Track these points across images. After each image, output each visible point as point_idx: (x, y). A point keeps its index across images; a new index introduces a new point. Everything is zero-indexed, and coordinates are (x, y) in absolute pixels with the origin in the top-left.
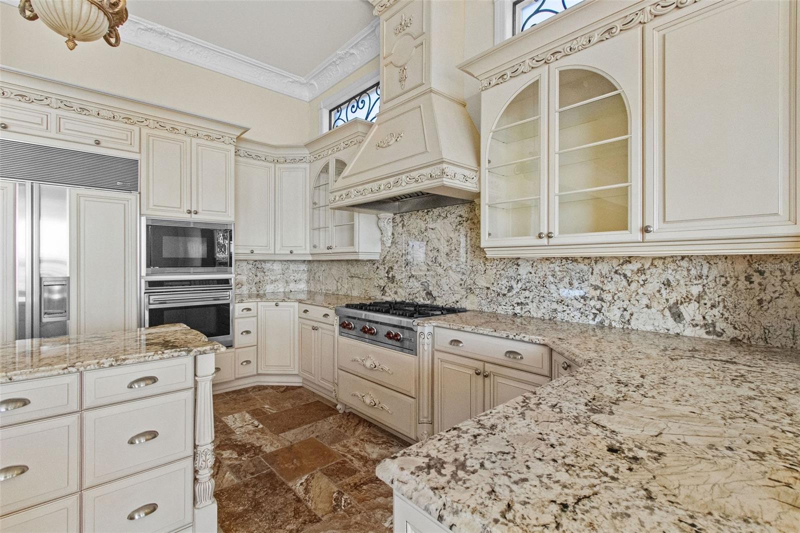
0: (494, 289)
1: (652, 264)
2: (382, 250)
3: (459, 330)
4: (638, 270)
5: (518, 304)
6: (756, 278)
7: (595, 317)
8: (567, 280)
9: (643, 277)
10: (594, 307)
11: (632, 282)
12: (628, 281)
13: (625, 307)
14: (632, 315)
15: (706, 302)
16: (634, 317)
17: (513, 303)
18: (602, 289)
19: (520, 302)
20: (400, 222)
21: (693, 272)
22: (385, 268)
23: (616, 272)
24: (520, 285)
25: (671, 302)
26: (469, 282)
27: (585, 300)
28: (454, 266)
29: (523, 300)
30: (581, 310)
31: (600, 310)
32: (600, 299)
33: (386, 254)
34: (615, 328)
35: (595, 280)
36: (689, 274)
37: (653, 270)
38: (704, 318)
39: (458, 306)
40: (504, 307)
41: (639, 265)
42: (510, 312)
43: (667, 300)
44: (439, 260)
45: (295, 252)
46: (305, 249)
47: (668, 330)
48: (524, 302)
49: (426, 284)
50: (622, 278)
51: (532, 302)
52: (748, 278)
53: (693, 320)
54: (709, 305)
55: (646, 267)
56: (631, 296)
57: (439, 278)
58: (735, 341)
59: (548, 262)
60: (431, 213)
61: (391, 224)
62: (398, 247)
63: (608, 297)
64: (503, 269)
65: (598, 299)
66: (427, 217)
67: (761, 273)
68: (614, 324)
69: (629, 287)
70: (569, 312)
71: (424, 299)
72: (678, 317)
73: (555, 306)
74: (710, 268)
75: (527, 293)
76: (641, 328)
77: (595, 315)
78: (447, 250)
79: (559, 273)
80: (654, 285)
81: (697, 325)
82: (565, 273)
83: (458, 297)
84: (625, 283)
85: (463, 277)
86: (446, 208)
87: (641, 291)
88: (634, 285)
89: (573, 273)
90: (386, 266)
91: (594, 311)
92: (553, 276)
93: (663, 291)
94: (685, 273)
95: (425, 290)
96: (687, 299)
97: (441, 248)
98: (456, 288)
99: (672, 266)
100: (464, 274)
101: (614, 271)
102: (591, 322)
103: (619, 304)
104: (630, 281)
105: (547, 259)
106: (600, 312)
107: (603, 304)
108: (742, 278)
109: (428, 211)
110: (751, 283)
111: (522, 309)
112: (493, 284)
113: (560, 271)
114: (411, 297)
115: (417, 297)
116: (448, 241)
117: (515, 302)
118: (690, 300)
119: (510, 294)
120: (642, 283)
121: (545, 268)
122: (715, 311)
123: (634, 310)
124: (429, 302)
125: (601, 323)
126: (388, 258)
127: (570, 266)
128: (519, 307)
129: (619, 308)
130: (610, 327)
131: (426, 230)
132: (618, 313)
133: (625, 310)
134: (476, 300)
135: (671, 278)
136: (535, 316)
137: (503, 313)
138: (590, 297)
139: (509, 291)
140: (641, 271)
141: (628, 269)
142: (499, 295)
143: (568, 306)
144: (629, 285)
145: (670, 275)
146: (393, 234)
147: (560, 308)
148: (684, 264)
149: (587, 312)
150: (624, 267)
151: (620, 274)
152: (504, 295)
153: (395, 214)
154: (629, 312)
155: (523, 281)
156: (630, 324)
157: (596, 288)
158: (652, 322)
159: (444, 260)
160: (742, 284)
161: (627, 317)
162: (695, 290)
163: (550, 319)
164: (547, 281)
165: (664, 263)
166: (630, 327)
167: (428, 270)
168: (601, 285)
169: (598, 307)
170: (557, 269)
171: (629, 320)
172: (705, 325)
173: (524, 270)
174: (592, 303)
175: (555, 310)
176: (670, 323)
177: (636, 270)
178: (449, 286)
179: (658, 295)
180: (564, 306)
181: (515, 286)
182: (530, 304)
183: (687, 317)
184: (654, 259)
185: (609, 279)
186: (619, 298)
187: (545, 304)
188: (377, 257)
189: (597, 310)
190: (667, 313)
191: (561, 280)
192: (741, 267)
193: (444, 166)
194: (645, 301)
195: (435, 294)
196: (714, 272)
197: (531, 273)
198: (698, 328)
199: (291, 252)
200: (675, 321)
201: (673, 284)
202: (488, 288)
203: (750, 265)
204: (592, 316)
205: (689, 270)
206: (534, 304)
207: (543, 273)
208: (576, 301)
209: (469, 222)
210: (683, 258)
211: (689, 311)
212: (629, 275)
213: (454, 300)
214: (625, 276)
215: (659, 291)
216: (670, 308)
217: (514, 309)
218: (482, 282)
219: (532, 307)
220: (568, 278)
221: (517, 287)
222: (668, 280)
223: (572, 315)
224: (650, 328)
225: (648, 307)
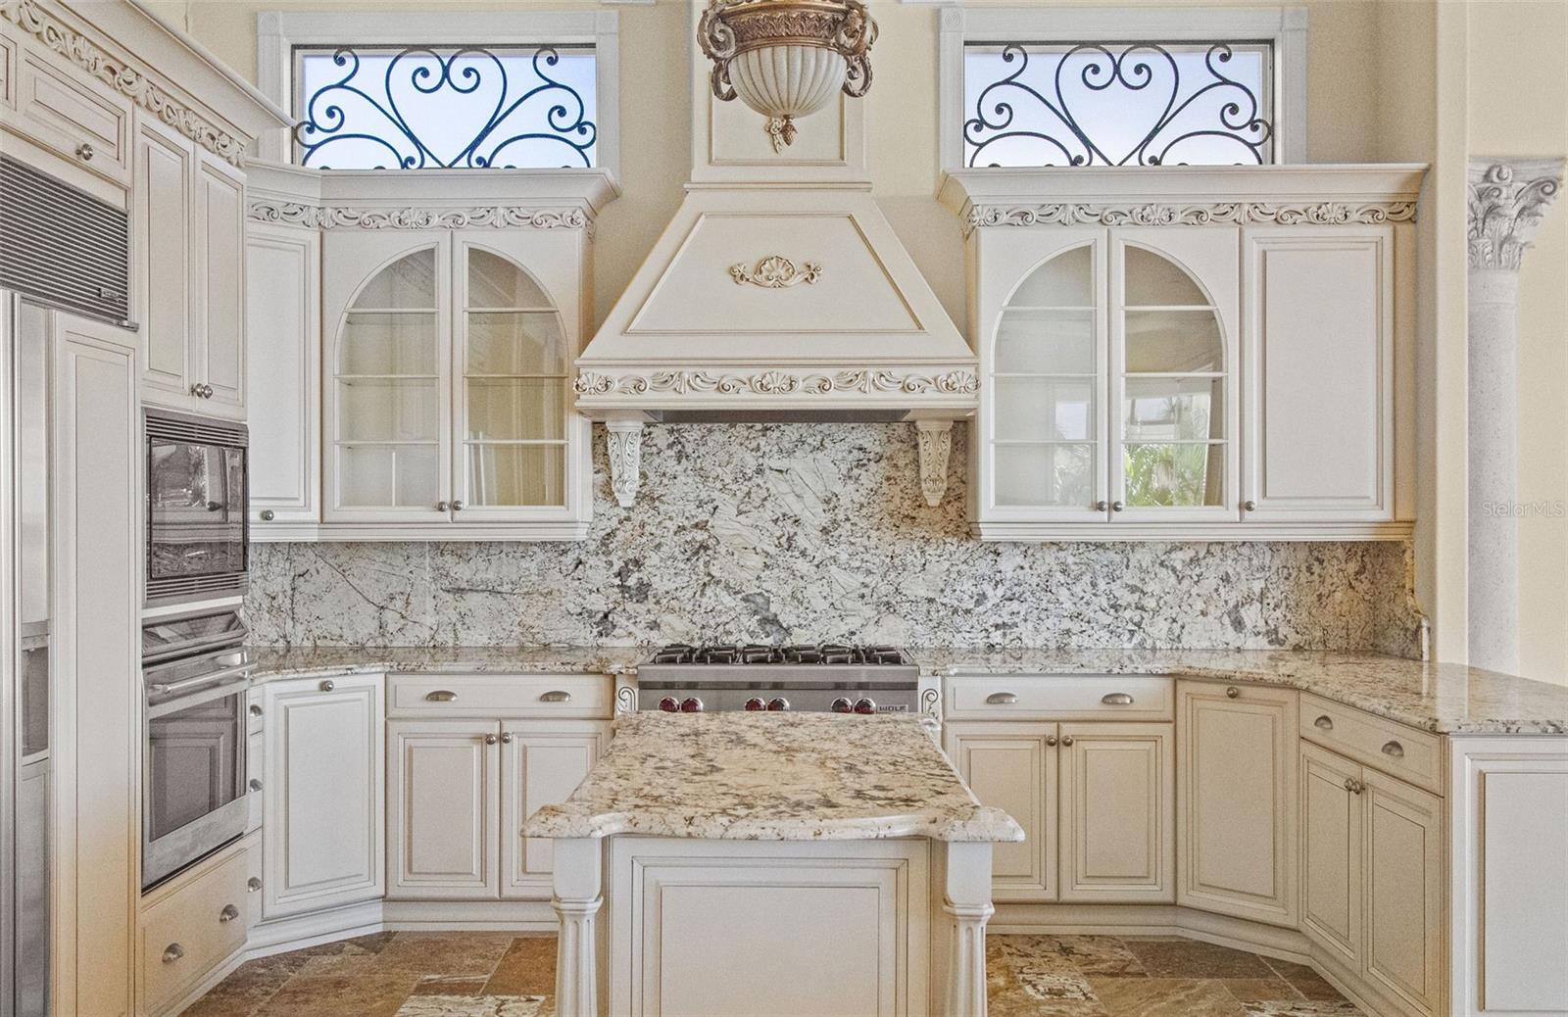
0: (945, 601)
1: (1208, 552)
2: (597, 515)
3: (1011, 674)
4: (1191, 560)
5: (997, 627)
6: (1316, 568)
7: (1133, 635)
8: (1087, 578)
9: (1197, 571)
10: (1131, 620)
11: (1183, 577)
12: (1178, 576)
13: (1174, 616)
14: (1183, 627)
15: (1269, 601)
16: (1185, 631)
17: (986, 626)
18: (1142, 591)
19: (1000, 621)
20: (670, 446)
21: (1255, 562)
22: (611, 564)
23: (1162, 564)
24: (1000, 591)
25: (1231, 604)
26: (884, 589)
27: (1116, 611)
28: (843, 557)
29: (1006, 619)
30: (1111, 627)
31: (1138, 625)
32: (1140, 607)
33: (614, 523)
34: (1160, 649)
35: (1130, 577)
36: (1250, 565)
37: (1210, 560)
38: (1267, 623)
39: (855, 642)
40: (967, 635)
41: (1192, 553)
42: (981, 643)
43: (1226, 602)
44: (801, 541)
45: (278, 516)
46: (307, 505)
47: (1227, 644)
48: (1010, 622)
49: (759, 600)
50: (1170, 572)
51: (1026, 620)
52: (1309, 569)
53: (1255, 627)
54: (1272, 606)
55: (1201, 555)
56: (1182, 599)
57: (802, 583)
58: (1297, 649)
59: (1055, 548)
60: (777, 434)
62: (662, 508)
63: (1150, 603)
64: (965, 562)
65: (1137, 608)
66: (762, 442)
67: (1321, 562)
68: (1158, 644)
69: (1179, 587)
70: (1090, 632)
71: (752, 634)
72: (1238, 624)
73: (1067, 624)
74: (1272, 556)
75: (1015, 606)
76: (1195, 644)
77: (1132, 633)
78: (824, 519)
79: (1073, 567)
80: (1210, 582)
81: (1259, 633)
82: (1084, 567)
83: (853, 623)
84: (1173, 580)
85: (868, 580)
86: (820, 427)
87: (1194, 591)
88: (1186, 582)
89: (1098, 567)
90: (613, 558)
91: (1131, 627)
92: (1063, 572)
93: (1222, 590)
94: (1246, 563)
95: (756, 613)
96: (1248, 600)
97: (805, 516)
98: (849, 604)
99: (1232, 554)
100: (869, 572)
101: (1159, 561)
102: (1127, 645)
103: (1166, 612)
104: (1181, 576)
105: (1052, 544)
106: (1140, 628)
107: (1145, 615)
108: (1304, 569)
109: (767, 429)
110: (1312, 574)
111: (1005, 634)
112: (942, 591)
113: (1076, 563)
114: (709, 633)
115: (728, 633)
116: (827, 502)
117: (991, 622)
118: (1252, 600)
119: (981, 609)
120: (1196, 579)
121: (1050, 558)
122: (1278, 613)
123: (1187, 619)
124: (768, 641)
125: (1142, 644)
126: (620, 535)
127: (1093, 555)
128: (1000, 632)
129: (1166, 619)
130: (1154, 649)
131: (760, 471)
132: (1165, 626)
133: (1174, 621)
134: (903, 626)
135: (1231, 572)
136: (1031, 644)
137: (964, 646)
138: (1124, 604)
139: (978, 603)
140: (1194, 561)
141: (1178, 559)
142: (955, 611)
143: (1089, 622)
144: (1180, 583)
145: (1229, 567)
147: (1075, 627)
148: (1245, 551)
149: (1120, 630)
150: (1173, 555)
151: (1167, 567)
152: (968, 611)
153: (649, 425)
154: (1180, 623)
155: (1007, 584)
156: (1180, 642)
157: (1133, 589)
158: (1208, 635)
159: (817, 542)
160: (1304, 577)
161: (1177, 632)
162: (1257, 586)
163: (1058, 648)
164: (1053, 581)
165: (1222, 549)
166: (1180, 646)
167: (766, 566)
168: (1140, 585)
169: (1137, 619)
170: (1071, 560)
171: (1179, 636)
172: (1268, 632)
173: (1008, 564)
174: (1128, 614)
175: (1068, 632)
176: (1230, 634)
177: (1188, 560)
178: (830, 600)
179: (1215, 595)
180: (1083, 624)
181: (990, 593)
182: (1021, 624)
183: (1248, 623)
184: (1210, 544)
185: (1153, 576)
186: (1166, 602)
187: (1049, 623)
188: (581, 535)
189: (1135, 624)
190: (1226, 620)
191: (1077, 579)
192: (1302, 554)
194: (1199, 605)
195: (787, 619)
196: (1277, 562)
197: (1022, 568)
198: (1261, 636)
200: (1236, 630)
201: (1233, 579)
202: (931, 601)
203: (1311, 551)
204: (1128, 635)
205: (1250, 560)
206: (1030, 625)
207: (1045, 568)
208: (1101, 613)
209: (883, 463)
210: (1244, 544)
211: (1251, 615)
212: (1179, 567)
213: (844, 629)
214: (1174, 570)
215: (1217, 590)
216: (1229, 614)
217: (988, 637)
218: (917, 588)
219: (1025, 630)
220: (1089, 575)
221: (994, 595)
222: (1227, 573)
223: (1096, 637)
224: (1206, 644)
225: (1204, 614)
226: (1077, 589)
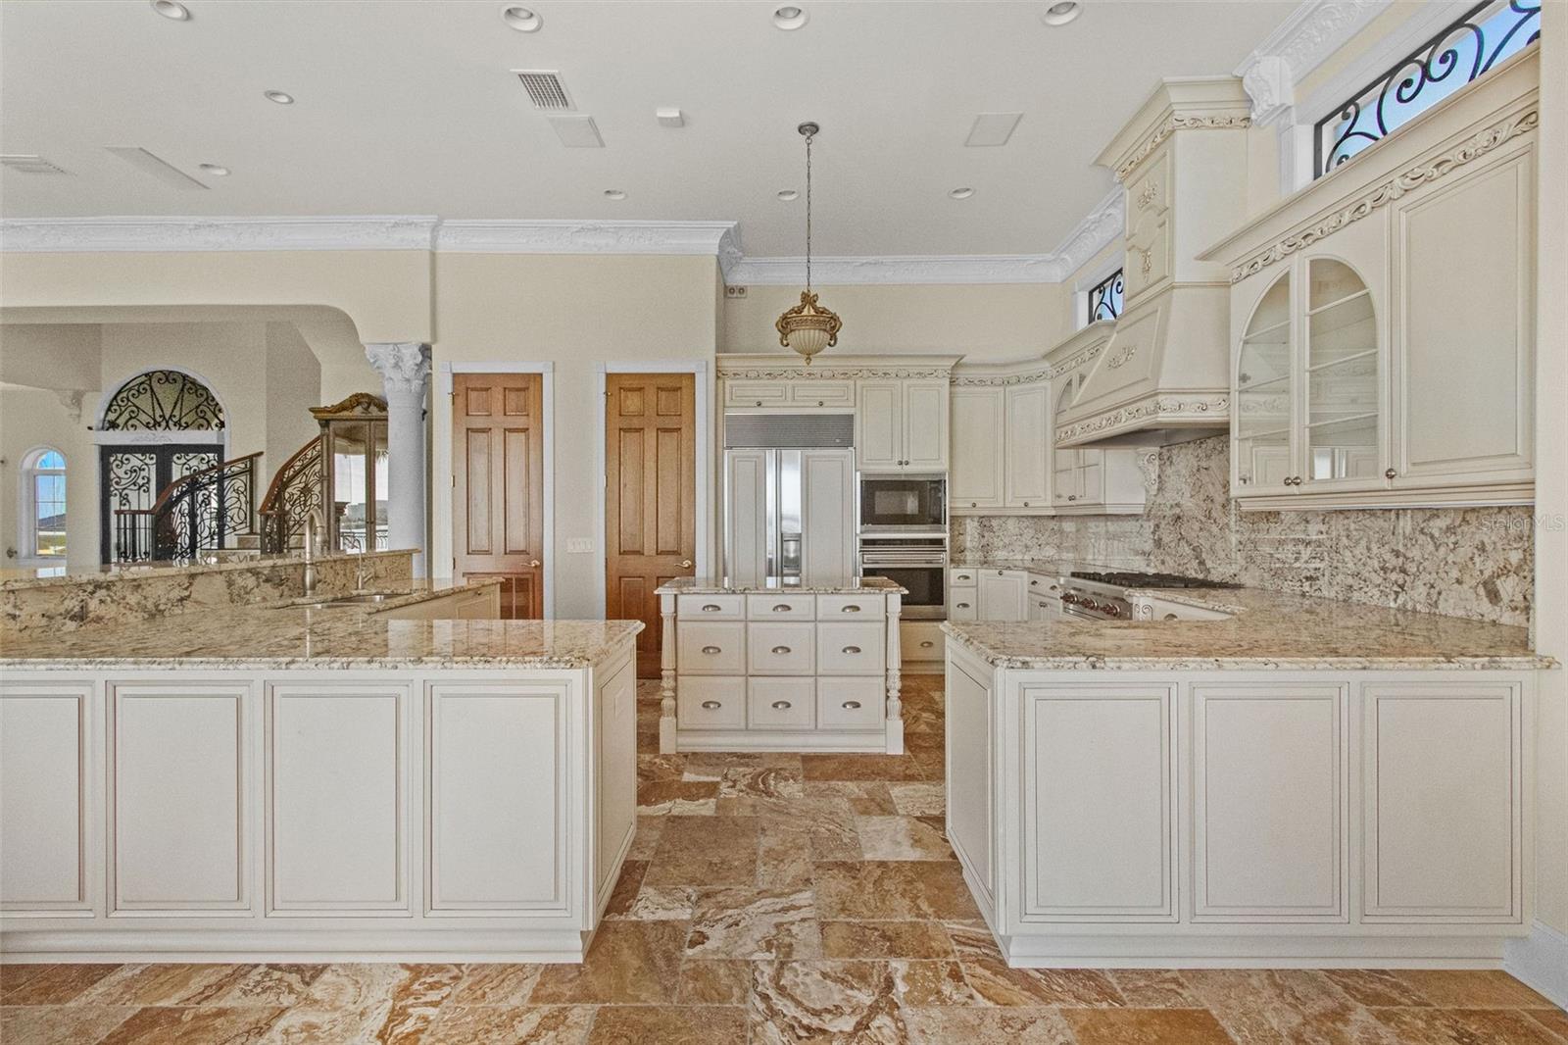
0: (1279, 556)
1: (1464, 519)
2: (1147, 500)
3: (1172, 601)
4: (1448, 528)
5: (1307, 578)
7: (1397, 597)
8: (1363, 543)
9: (1453, 539)
10: (1396, 582)
11: (1440, 544)
12: (1435, 543)
13: (1432, 582)
14: (1439, 593)
15: (1525, 574)
16: (1441, 597)
17: (1301, 577)
18: (1405, 556)
19: (1309, 575)
20: (1168, 459)
21: (1512, 531)
22: (1150, 527)
23: (1422, 531)
24: (1309, 551)
25: (1487, 574)
26: (1249, 546)
27: (1385, 573)
29: (1312, 573)
30: (1381, 588)
31: (1402, 587)
32: (1403, 571)
33: (1151, 505)
34: (1420, 612)
36: (1507, 534)
37: (1465, 528)
38: (1525, 598)
39: (1236, 581)
40: (1290, 583)
41: (1448, 521)
42: (1298, 590)
43: (1481, 572)
45: (1030, 505)
46: (1045, 500)
47: (1482, 616)
48: (1314, 576)
49: (1198, 550)
50: (1429, 539)
51: (1324, 575)
53: (1512, 601)
55: (1457, 523)
56: (1439, 565)
57: (1214, 540)
59: (1341, 517)
61: (1157, 462)
62: (1165, 495)
63: (1412, 568)
65: (1401, 571)
66: (1200, 450)
68: (1418, 607)
69: (1436, 554)
70: (1367, 590)
71: (1196, 570)
72: (1494, 596)
73: (1350, 581)
75: (1317, 563)
76: (1451, 613)
77: (1397, 593)
78: (1222, 499)
79: (1354, 533)
80: (1465, 551)
81: (1516, 608)
82: (1362, 533)
83: (1236, 568)
84: (1431, 547)
85: (1242, 540)
87: (1450, 558)
88: (1442, 550)
89: (1371, 533)
90: (1151, 523)
91: (1396, 588)
92: (1348, 536)
93: (1477, 559)
94: (1503, 532)
95: (1197, 558)
96: (1504, 571)
97: (1216, 496)
98: (1234, 556)
99: (1487, 522)
101: (1419, 529)
102: (1392, 604)
103: (1426, 577)
104: (1438, 543)
105: (1341, 512)
106: (1403, 590)
107: (1407, 578)
109: (1201, 443)
111: (1311, 586)
112: (1277, 549)
113: (1356, 530)
115: (1187, 569)
116: (1224, 487)
117: (1303, 575)
118: (1509, 571)
119: (1297, 564)
120: (1452, 546)
121: (1338, 525)
123: (1442, 586)
125: (1404, 605)
126: (1153, 511)
127: (1368, 522)
128: (1308, 583)
129: (1425, 584)
130: (1415, 611)
131: (1198, 470)
132: (1423, 590)
133: (1432, 586)
134: (1257, 572)
135: (1486, 540)
136: (1327, 595)
137: (1289, 591)
138: (1391, 567)
139: (1296, 559)
140: (1450, 530)
141: (1437, 525)
142: (1284, 565)
143: (1365, 581)
144: (1437, 550)
145: (1484, 535)
146: (1159, 477)
147: (1356, 584)
148: (1502, 518)
149: (1388, 590)
150: (1431, 523)
151: (1426, 534)
152: (1290, 565)
153: (1160, 448)
154: (1437, 589)
155: (1313, 545)
156: (1437, 608)
157: (1398, 554)
158: (1464, 603)
159: (1220, 514)
161: (1435, 598)
162: (1514, 557)
163: (1344, 601)
164: (1341, 545)
165: (1478, 517)
166: (1437, 611)
167: (1201, 529)
168: (1403, 551)
169: (1400, 582)
170: (1353, 526)
171: (1436, 602)
173: (1313, 528)
174: (1393, 576)
175: (1351, 587)
176: (1485, 606)
177: (1444, 527)
178: (1226, 552)
179: (1470, 565)
180: (1361, 582)
182: (1321, 578)
183: (1505, 597)
184: (1466, 511)
185: (1414, 542)
186: (1425, 568)
187: (1338, 579)
188: (1139, 511)
189: (1399, 586)
190: (1481, 591)
191: (1357, 542)
193: (1160, 398)
194: (1455, 574)
195: (1209, 563)
197: (1322, 533)
198: (1518, 612)
199: (1026, 505)
200: (1491, 602)
201: (1489, 548)
204: (1393, 596)
205: (1506, 528)
206: (1326, 578)
207: (1336, 533)
208: (1373, 574)
210: (1500, 509)
211: (1508, 588)
212: (1437, 535)
214: (1432, 537)
215: (1472, 559)
216: (1485, 584)
217: (1302, 586)
218: (1264, 546)
219: (1323, 583)
220: (1365, 539)
222: (1483, 543)
223: (1370, 594)
224: (1461, 613)
225: (1459, 582)
226: (1357, 552)
